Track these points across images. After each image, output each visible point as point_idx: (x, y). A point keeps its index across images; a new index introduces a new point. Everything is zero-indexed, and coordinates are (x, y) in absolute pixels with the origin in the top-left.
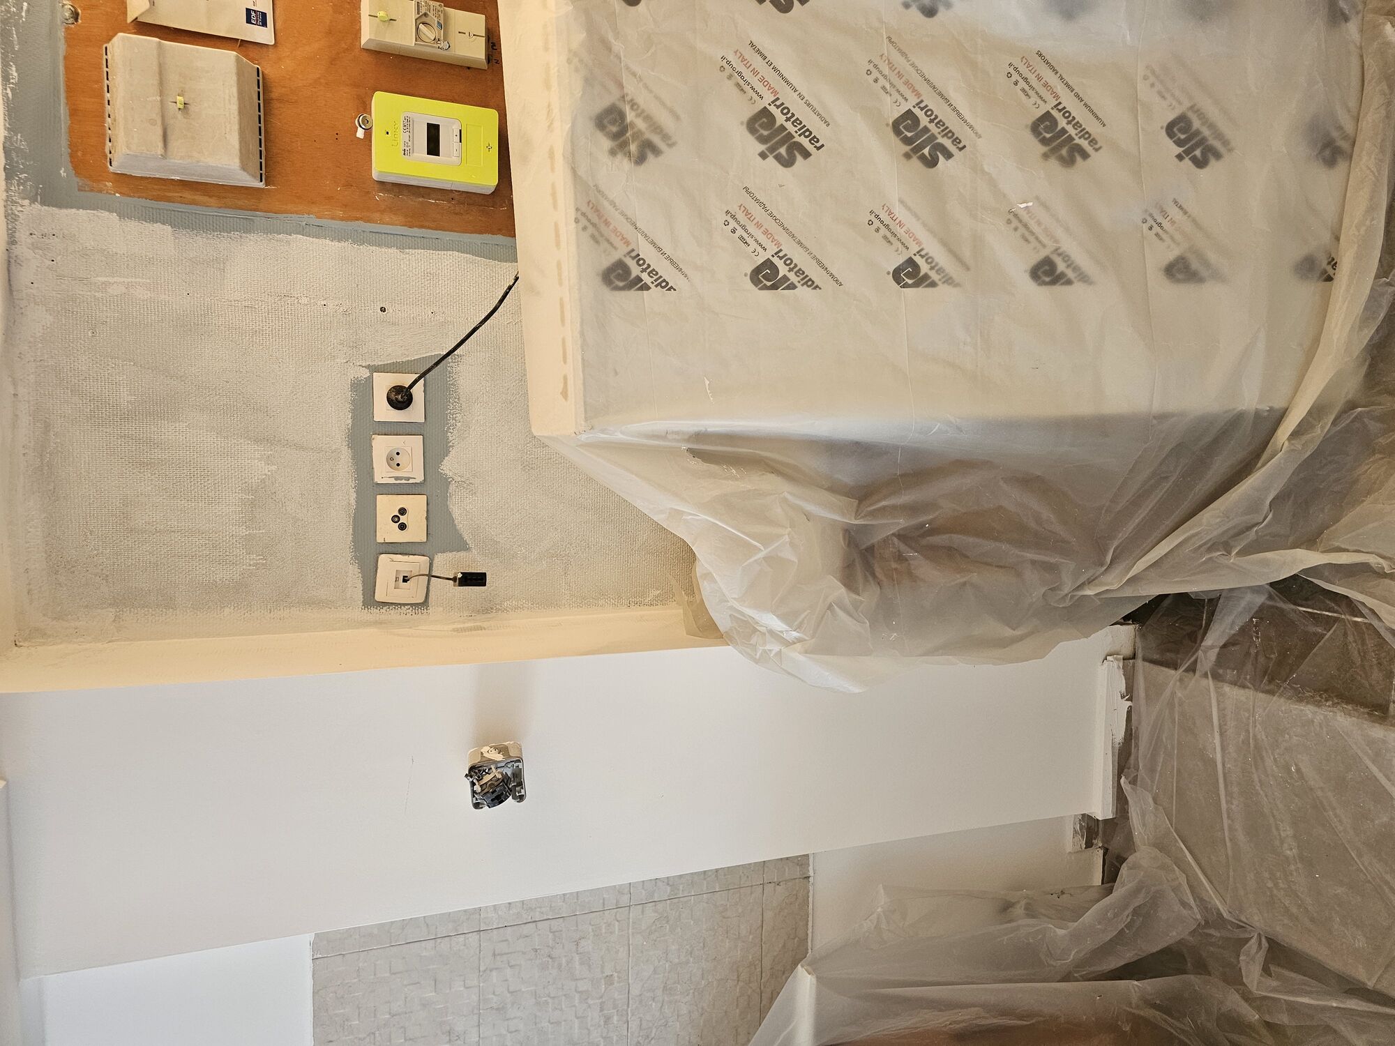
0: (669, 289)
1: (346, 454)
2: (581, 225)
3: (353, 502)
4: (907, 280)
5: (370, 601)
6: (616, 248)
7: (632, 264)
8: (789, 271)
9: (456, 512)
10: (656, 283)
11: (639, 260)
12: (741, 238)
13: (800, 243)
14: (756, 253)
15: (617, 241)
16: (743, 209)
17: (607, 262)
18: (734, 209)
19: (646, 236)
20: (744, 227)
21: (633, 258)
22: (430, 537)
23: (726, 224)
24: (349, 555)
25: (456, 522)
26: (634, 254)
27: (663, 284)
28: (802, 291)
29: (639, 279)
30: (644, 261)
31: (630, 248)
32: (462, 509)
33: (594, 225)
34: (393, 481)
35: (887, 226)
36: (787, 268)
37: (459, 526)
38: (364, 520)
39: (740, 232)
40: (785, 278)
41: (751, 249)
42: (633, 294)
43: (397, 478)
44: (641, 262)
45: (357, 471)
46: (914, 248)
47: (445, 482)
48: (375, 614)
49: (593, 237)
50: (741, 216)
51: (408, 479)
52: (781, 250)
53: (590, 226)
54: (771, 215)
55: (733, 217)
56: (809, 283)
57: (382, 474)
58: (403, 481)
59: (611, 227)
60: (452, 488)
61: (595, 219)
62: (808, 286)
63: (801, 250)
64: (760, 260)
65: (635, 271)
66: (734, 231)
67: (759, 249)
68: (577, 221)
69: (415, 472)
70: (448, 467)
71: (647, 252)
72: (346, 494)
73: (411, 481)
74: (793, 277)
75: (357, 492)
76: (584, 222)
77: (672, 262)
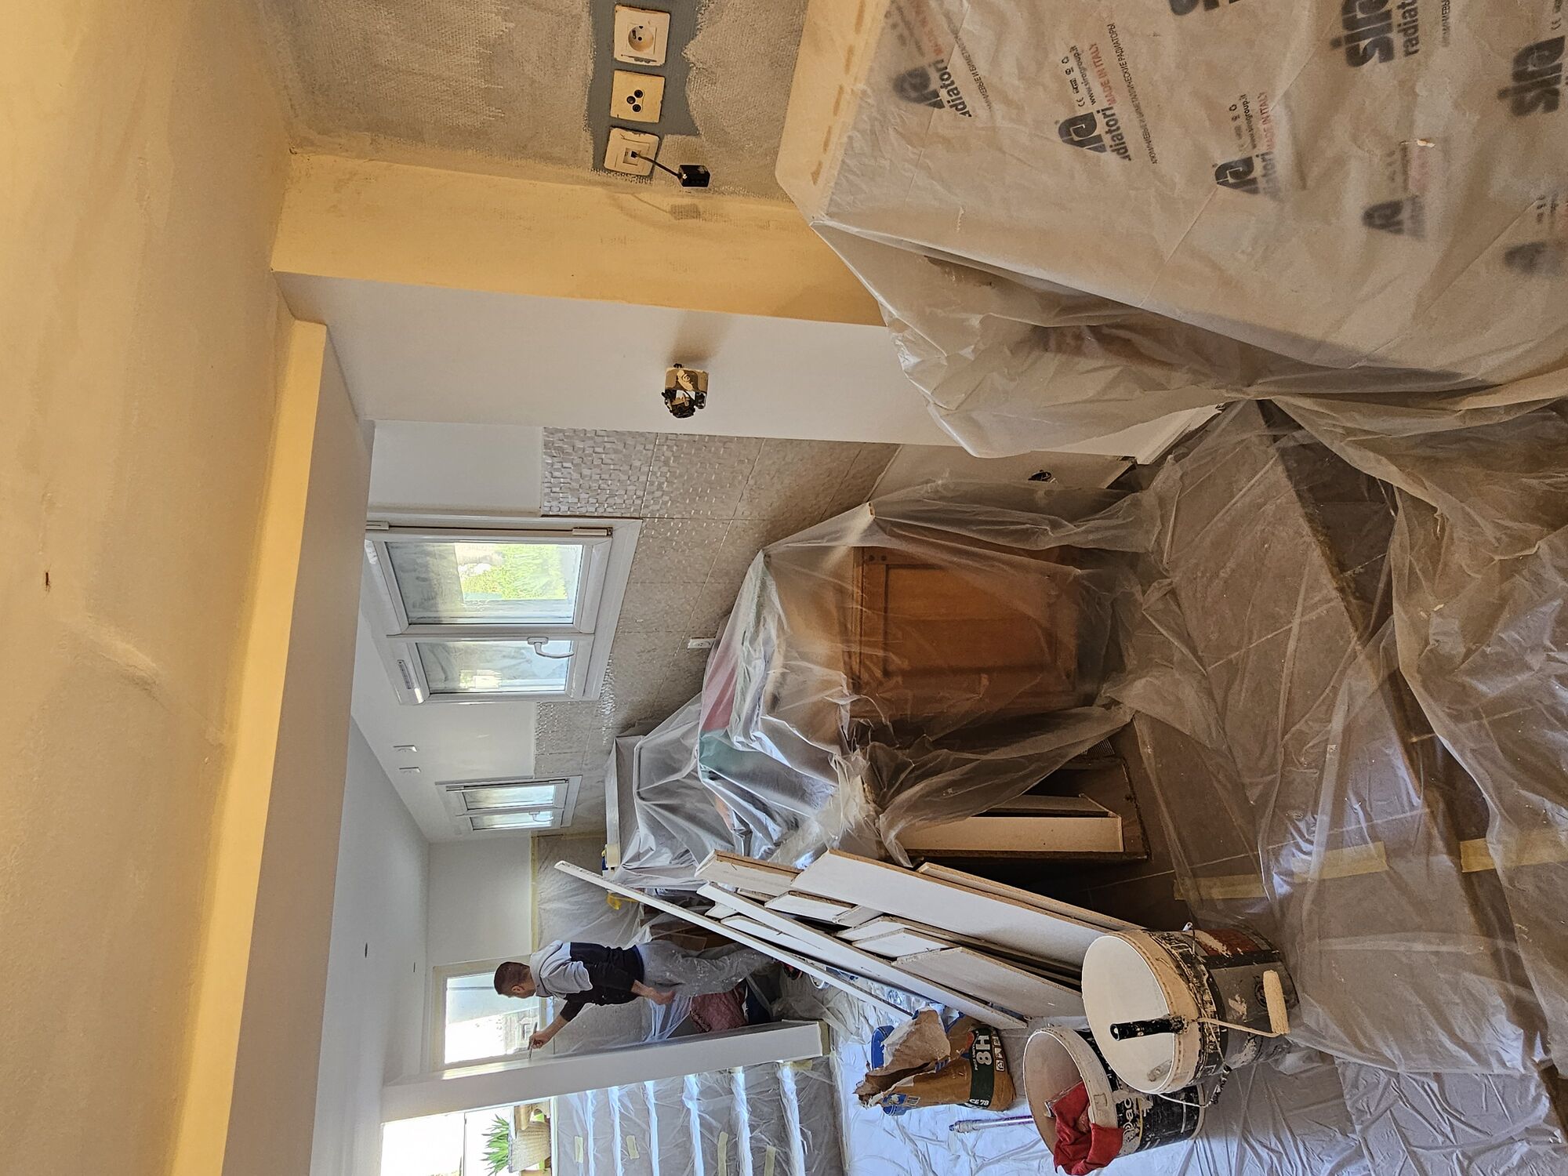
0: (964, 114)
1: (586, 22)
2: (891, 21)
3: (590, 73)
4: (1229, 178)
5: (599, 163)
6: (922, 54)
7: (934, 76)
8: (1107, 133)
9: (692, 98)
10: (952, 103)
11: (945, 74)
12: (1074, 82)
13: (1138, 108)
14: (1081, 103)
15: (927, 46)
16: (1094, 49)
17: (905, 66)
18: (1084, 46)
19: (964, 49)
20: (1083, 71)
21: (938, 70)
22: (663, 119)
23: (1065, 61)
24: (583, 123)
25: (691, 108)
26: (941, 66)
27: (960, 107)
28: (1110, 158)
29: (936, 94)
30: (950, 76)
31: (939, 58)
32: (699, 97)
33: (907, 24)
34: (632, 61)
35: (1249, 117)
36: (1107, 129)
37: (694, 113)
38: (599, 92)
39: (1076, 74)
40: (1099, 138)
41: (1078, 97)
42: (922, 108)
43: (637, 59)
44: (946, 77)
45: (597, 42)
46: (1262, 148)
47: (687, 66)
48: (602, 176)
49: (901, 38)
50: (1086, 58)
51: (648, 61)
52: (1111, 108)
53: (902, 25)
54: (1123, 66)
55: (1077, 56)
56: (1122, 150)
57: (622, 51)
58: (644, 63)
59: (927, 29)
60: (693, 73)
61: (911, 16)
62: (1118, 154)
63: (1134, 116)
64: (1081, 112)
65: (935, 83)
66: (1068, 72)
67: (1087, 100)
68: (888, 15)
69: (655, 54)
70: (692, 51)
71: (957, 65)
72: (583, 65)
73: (651, 64)
74: (1107, 140)
75: (595, 63)
76: (896, 18)
77: (981, 87)
